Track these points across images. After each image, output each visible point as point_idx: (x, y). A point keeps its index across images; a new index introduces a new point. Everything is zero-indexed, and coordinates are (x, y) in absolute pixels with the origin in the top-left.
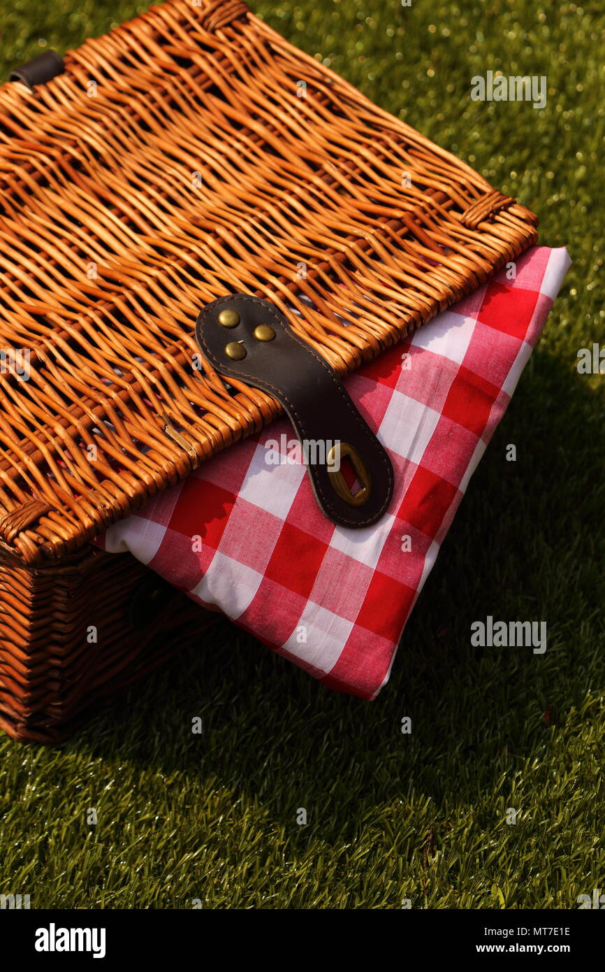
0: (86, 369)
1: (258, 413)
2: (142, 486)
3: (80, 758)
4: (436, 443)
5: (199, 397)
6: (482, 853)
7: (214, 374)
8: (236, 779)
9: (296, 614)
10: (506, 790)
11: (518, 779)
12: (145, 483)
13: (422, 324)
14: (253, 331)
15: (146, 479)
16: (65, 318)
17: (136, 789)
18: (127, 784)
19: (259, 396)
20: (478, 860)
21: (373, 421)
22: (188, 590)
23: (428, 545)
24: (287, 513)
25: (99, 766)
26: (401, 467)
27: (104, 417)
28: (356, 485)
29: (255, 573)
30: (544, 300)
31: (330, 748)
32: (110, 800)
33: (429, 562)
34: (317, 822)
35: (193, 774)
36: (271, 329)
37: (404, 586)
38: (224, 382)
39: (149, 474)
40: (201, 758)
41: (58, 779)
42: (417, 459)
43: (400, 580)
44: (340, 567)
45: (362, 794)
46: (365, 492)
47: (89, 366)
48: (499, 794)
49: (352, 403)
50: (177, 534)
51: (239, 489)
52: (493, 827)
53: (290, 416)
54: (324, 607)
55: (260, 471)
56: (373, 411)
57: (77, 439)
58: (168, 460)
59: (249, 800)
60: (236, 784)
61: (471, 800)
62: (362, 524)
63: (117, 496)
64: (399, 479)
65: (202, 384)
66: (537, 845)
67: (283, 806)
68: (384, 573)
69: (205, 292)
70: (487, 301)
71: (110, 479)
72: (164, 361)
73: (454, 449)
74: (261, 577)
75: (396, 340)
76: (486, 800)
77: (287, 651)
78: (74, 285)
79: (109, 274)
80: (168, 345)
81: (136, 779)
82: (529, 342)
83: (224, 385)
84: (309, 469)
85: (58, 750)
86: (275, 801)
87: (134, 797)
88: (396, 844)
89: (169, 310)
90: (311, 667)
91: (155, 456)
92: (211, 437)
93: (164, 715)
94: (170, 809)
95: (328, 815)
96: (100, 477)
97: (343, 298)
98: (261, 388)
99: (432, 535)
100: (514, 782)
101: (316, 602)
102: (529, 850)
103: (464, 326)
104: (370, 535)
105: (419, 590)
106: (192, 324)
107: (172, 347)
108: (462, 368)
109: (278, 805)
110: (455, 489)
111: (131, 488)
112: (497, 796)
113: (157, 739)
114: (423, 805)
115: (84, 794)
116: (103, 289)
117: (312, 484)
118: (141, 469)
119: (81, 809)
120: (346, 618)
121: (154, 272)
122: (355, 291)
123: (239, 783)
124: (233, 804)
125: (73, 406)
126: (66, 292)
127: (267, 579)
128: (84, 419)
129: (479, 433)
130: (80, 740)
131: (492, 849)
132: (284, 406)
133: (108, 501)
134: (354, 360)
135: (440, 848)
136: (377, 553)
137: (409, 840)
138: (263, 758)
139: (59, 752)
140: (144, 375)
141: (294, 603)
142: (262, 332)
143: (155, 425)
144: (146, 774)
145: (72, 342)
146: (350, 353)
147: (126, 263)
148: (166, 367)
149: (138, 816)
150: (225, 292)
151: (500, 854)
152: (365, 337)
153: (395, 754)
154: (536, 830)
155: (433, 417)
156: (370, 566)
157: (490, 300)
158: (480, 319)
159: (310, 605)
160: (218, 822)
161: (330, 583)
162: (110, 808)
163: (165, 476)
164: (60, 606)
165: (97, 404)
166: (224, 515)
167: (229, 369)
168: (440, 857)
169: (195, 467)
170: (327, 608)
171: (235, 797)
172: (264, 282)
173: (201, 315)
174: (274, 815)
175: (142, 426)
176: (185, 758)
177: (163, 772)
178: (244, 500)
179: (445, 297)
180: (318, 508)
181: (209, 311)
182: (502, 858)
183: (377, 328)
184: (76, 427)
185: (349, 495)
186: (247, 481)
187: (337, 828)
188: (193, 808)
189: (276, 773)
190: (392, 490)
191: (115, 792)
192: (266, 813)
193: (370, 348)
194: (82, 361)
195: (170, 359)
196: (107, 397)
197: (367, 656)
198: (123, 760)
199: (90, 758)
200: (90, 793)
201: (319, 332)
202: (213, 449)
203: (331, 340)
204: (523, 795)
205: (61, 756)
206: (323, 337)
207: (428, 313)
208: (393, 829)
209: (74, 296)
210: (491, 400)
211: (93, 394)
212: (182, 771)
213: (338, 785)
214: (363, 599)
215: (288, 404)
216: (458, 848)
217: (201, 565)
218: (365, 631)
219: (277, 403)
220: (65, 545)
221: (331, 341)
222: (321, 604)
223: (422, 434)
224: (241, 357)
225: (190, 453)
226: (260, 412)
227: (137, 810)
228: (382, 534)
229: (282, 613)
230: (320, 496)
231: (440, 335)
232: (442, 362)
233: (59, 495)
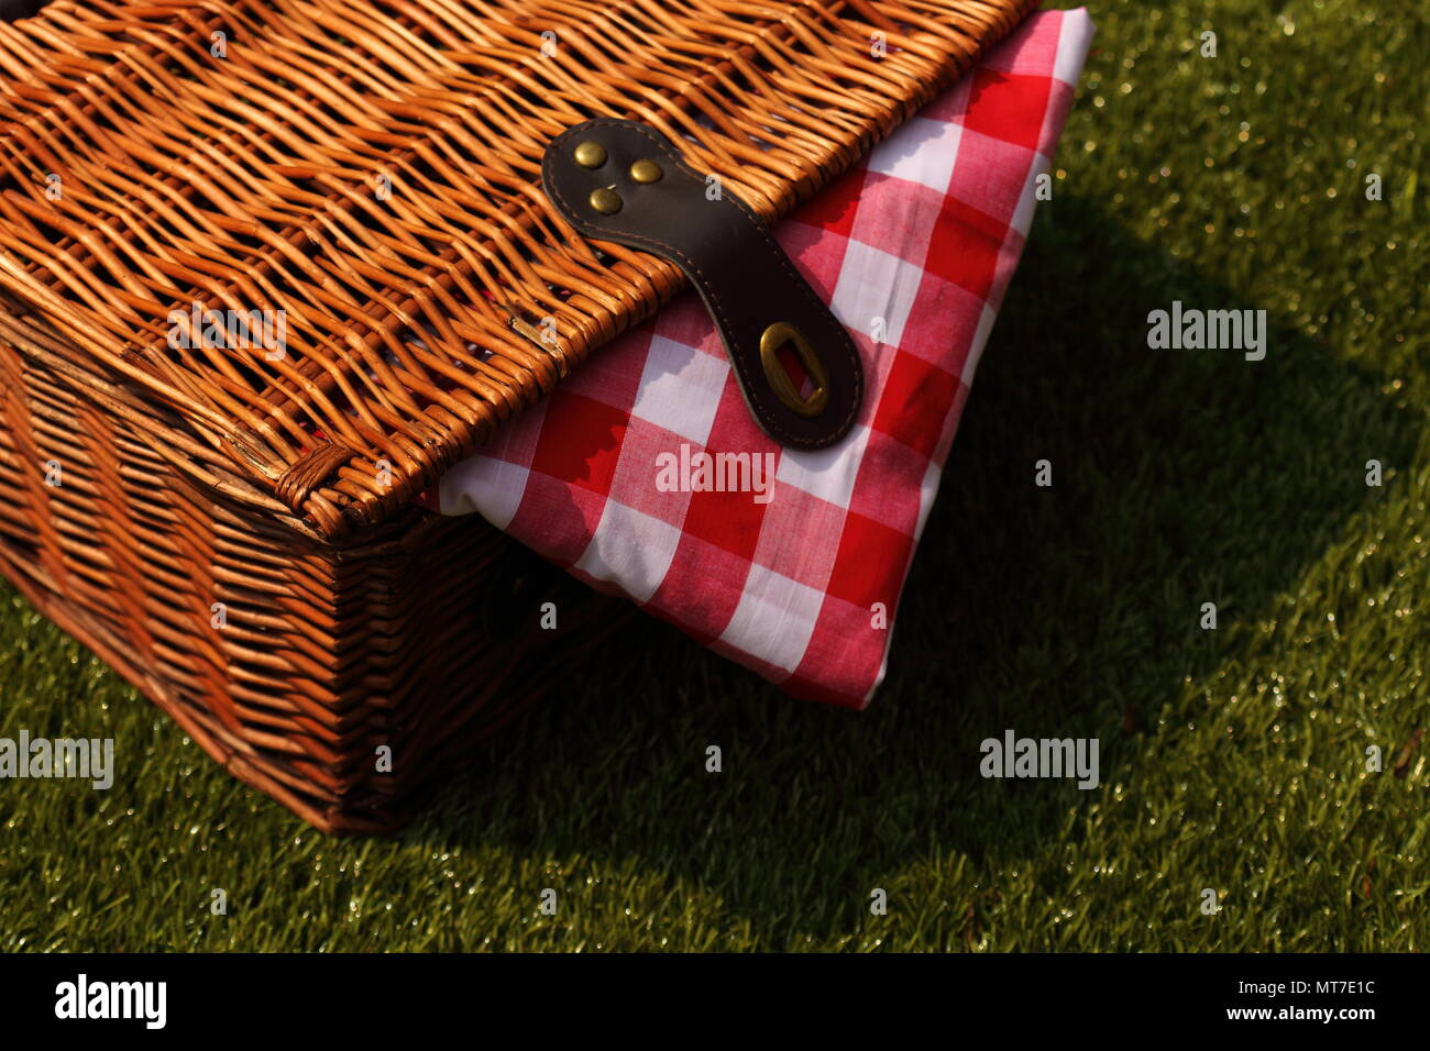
0: (383, 250)
1: (649, 287)
2: (488, 408)
3: (427, 852)
4: (921, 313)
5: (559, 273)
6: (1053, 929)
7: (577, 237)
8: (668, 857)
9: (737, 584)
10: (1078, 834)
11: (1095, 817)
12: (490, 402)
13: (882, 139)
14: (628, 170)
15: (491, 396)
16: (345, 179)
17: (518, 888)
18: (503, 881)
19: (646, 261)
20: (1047, 941)
21: (823, 287)
22: (570, 565)
23: (924, 468)
24: (708, 434)
25: (458, 860)
26: (872, 354)
27: (420, 316)
28: (807, 385)
29: (668, 527)
30: (1061, 89)
31: (803, 799)
32: (480, 906)
33: (927, 495)
34: (798, 908)
35: (601, 856)
36: (655, 164)
37: (893, 532)
38: (593, 249)
39: (496, 390)
40: (610, 832)
41: (397, 886)
42: (893, 339)
43: (885, 522)
44: (795, 511)
45: (861, 861)
46: (822, 394)
47: (386, 245)
48: (1068, 840)
49: (789, 263)
50: (547, 478)
51: (632, 404)
52: (1064, 891)
53: (697, 286)
54: (777, 571)
55: (661, 375)
56: (822, 273)
57: (382, 351)
58: (522, 366)
59: (690, 888)
60: (668, 864)
61: (1028, 853)
62: (822, 444)
63: (451, 426)
64: (869, 372)
65: (561, 255)
66: (1134, 910)
67: (742, 890)
68: (863, 513)
69: (551, 121)
70: (974, 98)
71: (437, 403)
72: (501, 226)
73: (949, 320)
74: (678, 533)
75: (845, 164)
76: (1049, 850)
77: (728, 645)
78: (352, 132)
79: (402, 110)
80: (502, 204)
81: (516, 872)
82: (1046, 152)
83: (594, 253)
84: (734, 365)
85: (392, 842)
86: (730, 885)
87: (516, 899)
88: (922, 927)
89: (498, 154)
90: (765, 665)
91: (501, 363)
92: (582, 328)
93: (548, 777)
94: (572, 911)
95: (812, 897)
96: (422, 401)
97: (758, 113)
98: (650, 250)
99: (928, 454)
100: (1089, 822)
101: (764, 565)
102: (1123, 916)
103: (945, 137)
104: (836, 459)
105: (917, 536)
106: (536, 169)
107: (509, 205)
108: (947, 196)
109: (736, 890)
110: (956, 381)
111: (471, 411)
112: (1065, 845)
113: (541, 813)
114: (955, 866)
115: (439, 902)
116: (394, 131)
117: (741, 387)
118: (483, 383)
119: (438, 925)
120: (813, 586)
121: (470, 100)
122: (775, 99)
123: (673, 863)
124: (666, 894)
125: (369, 305)
126: (341, 144)
127: (688, 536)
128: (389, 320)
129: (984, 294)
130: (426, 825)
131: (1065, 922)
132: (687, 273)
133: (439, 434)
134: (785, 197)
135: (987, 928)
136: (847, 484)
137: (940, 921)
138: (705, 823)
139: (396, 846)
140: (471, 249)
141: (732, 568)
142: (642, 170)
143: (496, 319)
144: (530, 864)
145: (357, 212)
146: (778, 188)
147: (426, 93)
148: (503, 233)
149: (524, 927)
150: (577, 118)
151: (1080, 929)
152: (798, 163)
153: (904, 797)
154: (1131, 888)
155: (912, 276)
156: (840, 505)
157: (980, 95)
158: (967, 125)
159: (756, 571)
160: (646, 925)
161: (783, 536)
162: (482, 918)
163: (519, 389)
164: (380, 610)
165: (406, 297)
166: (613, 445)
167: (599, 229)
168: (989, 942)
169: (563, 374)
170: (782, 573)
171: (669, 884)
172: (638, 98)
173: (546, 155)
174: (731, 906)
175: (478, 322)
176: (587, 835)
177: (557, 857)
178: (641, 420)
179: (911, 94)
180: (754, 423)
181: (557, 148)
182: (1083, 932)
183: (813, 149)
184: (378, 333)
185: (798, 402)
186: (643, 391)
187: (829, 914)
188: (606, 907)
189: (727, 843)
190: (862, 388)
191: (486, 895)
192: (719, 903)
193: (806, 178)
194: (376, 239)
195: (509, 222)
196: (421, 285)
197: (849, 641)
198: (493, 846)
199: (443, 848)
200: (449, 900)
201: (727, 163)
202: (588, 346)
203: (747, 172)
204: (1105, 838)
205: (399, 849)
206: (734, 169)
207: (890, 121)
208: (914, 909)
209: (352, 146)
210: (997, 244)
211: (398, 282)
212: (583, 854)
213: (823, 852)
214: (834, 556)
215: (692, 270)
216: (1015, 925)
217: (587, 524)
218: (841, 603)
219: (677, 270)
220: (381, 502)
221: (747, 174)
222: (772, 568)
223: (897, 302)
224: (614, 211)
225: (553, 354)
226: (652, 285)
227: (522, 916)
228: (853, 455)
229: (714, 585)
230: (755, 406)
231: (910, 153)
232: (918, 192)
233: (364, 434)
